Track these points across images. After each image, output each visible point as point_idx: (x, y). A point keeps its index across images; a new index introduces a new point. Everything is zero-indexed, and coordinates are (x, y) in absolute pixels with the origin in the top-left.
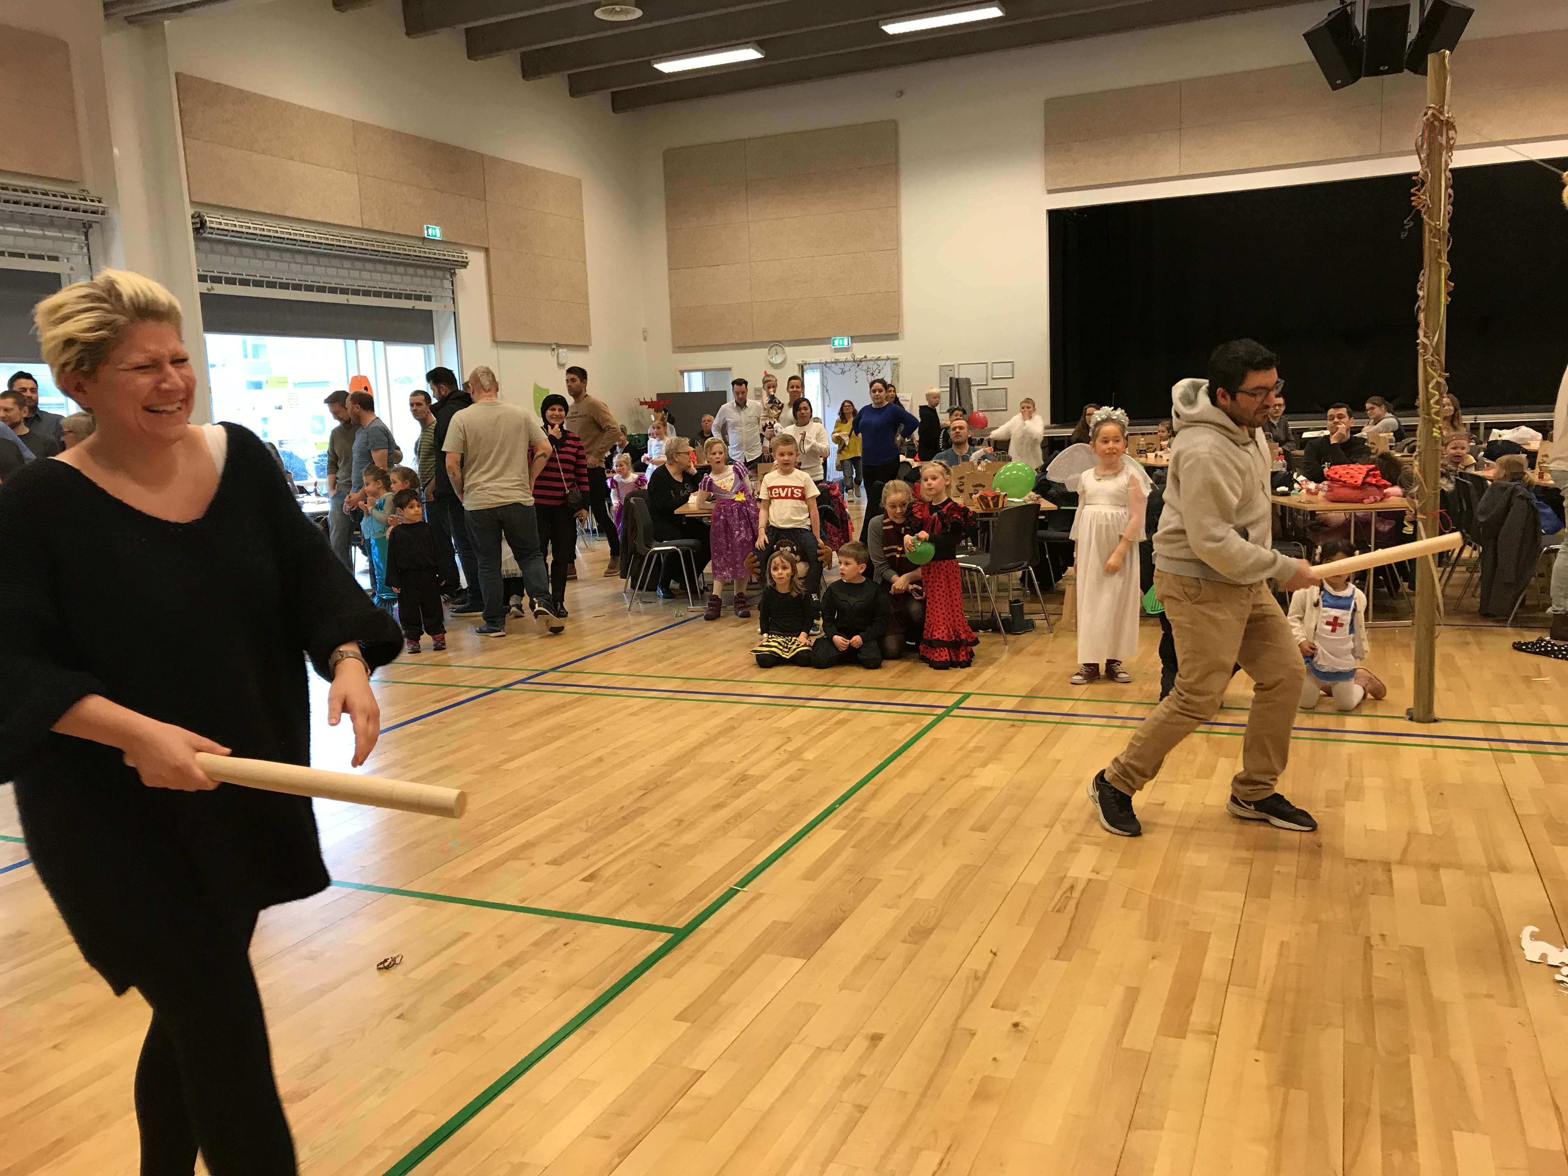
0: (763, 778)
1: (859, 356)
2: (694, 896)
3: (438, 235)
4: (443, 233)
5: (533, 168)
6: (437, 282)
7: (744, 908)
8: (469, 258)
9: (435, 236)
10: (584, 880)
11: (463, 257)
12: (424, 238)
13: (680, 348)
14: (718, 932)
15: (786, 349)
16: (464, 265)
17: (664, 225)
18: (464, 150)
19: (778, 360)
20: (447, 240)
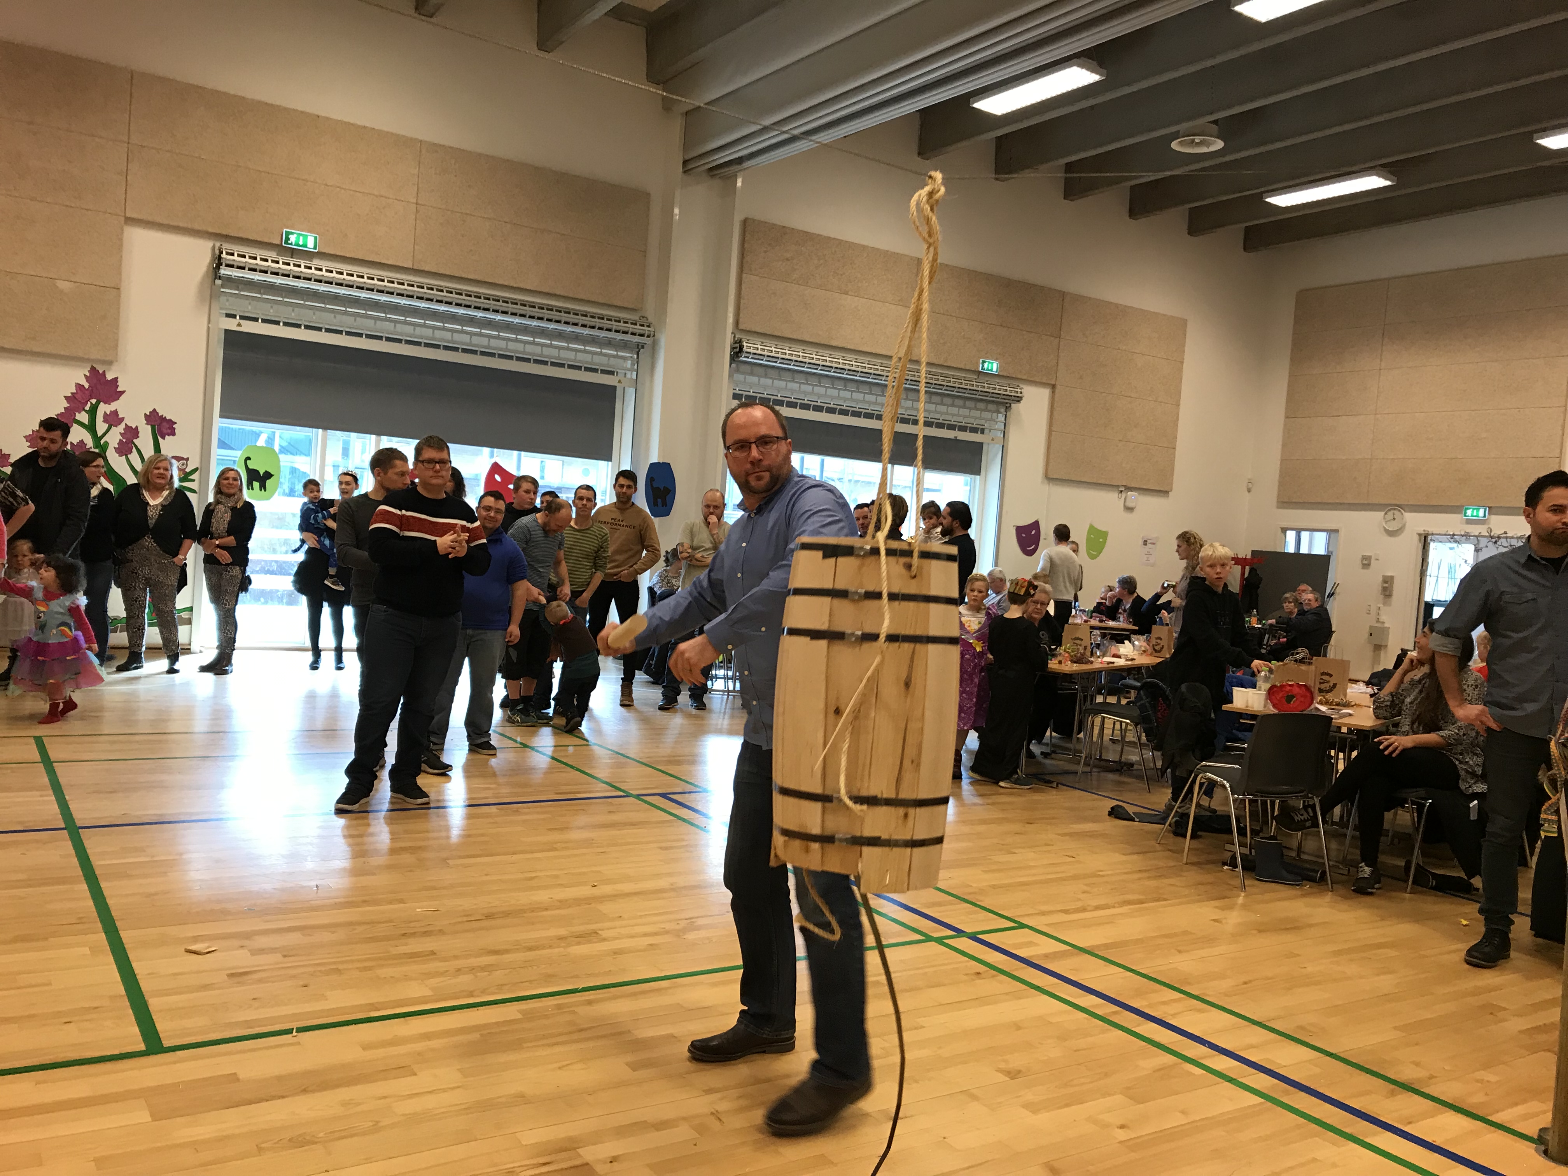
1: (1497, 532)
3: (995, 369)
4: (1000, 367)
5: (1126, 306)
6: (988, 415)
8: (1027, 394)
9: (991, 370)
11: (1017, 392)
12: (979, 372)
13: (1285, 502)
15: (1407, 515)
16: (1019, 399)
17: (1287, 371)
18: (1042, 288)
19: (1393, 526)
20: (1005, 374)
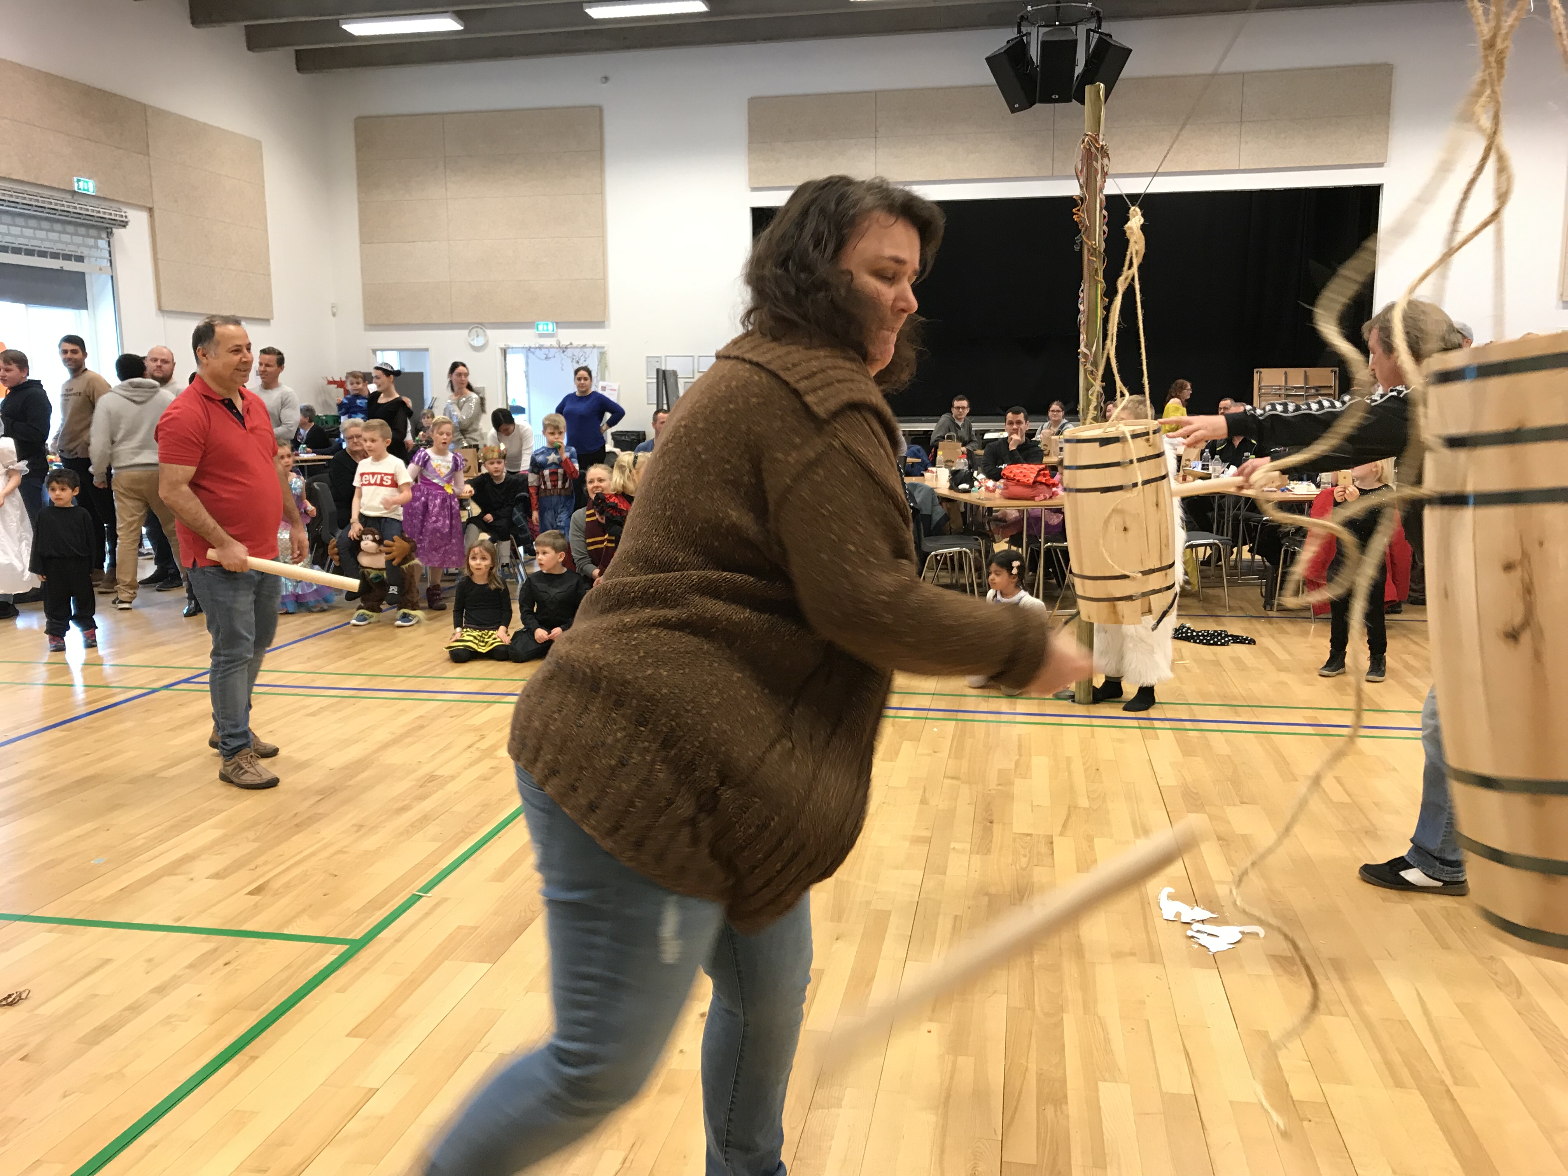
0: (452, 778)
1: (565, 343)
2: (373, 905)
3: (91, 190)
4: (97, 188)
5: (205, 124)
6: (91, 242)
7: (427, 915)
8: (129, 218)
9: (88, 190)
10: (251, 893)
11: (122, 216)
12: (75, 192)
13: (373, 324)
14: (398, 940)
15: (489, 332)
16: (124, 224)
17: (355, 196)
18: (122, 98)
19: (478, 342)
20: (102, 195)
